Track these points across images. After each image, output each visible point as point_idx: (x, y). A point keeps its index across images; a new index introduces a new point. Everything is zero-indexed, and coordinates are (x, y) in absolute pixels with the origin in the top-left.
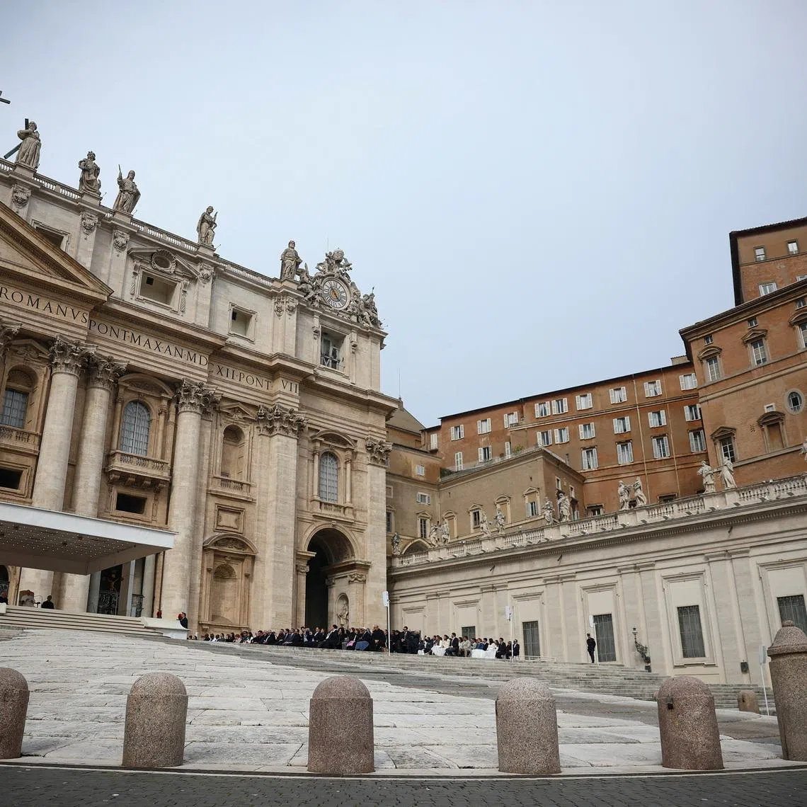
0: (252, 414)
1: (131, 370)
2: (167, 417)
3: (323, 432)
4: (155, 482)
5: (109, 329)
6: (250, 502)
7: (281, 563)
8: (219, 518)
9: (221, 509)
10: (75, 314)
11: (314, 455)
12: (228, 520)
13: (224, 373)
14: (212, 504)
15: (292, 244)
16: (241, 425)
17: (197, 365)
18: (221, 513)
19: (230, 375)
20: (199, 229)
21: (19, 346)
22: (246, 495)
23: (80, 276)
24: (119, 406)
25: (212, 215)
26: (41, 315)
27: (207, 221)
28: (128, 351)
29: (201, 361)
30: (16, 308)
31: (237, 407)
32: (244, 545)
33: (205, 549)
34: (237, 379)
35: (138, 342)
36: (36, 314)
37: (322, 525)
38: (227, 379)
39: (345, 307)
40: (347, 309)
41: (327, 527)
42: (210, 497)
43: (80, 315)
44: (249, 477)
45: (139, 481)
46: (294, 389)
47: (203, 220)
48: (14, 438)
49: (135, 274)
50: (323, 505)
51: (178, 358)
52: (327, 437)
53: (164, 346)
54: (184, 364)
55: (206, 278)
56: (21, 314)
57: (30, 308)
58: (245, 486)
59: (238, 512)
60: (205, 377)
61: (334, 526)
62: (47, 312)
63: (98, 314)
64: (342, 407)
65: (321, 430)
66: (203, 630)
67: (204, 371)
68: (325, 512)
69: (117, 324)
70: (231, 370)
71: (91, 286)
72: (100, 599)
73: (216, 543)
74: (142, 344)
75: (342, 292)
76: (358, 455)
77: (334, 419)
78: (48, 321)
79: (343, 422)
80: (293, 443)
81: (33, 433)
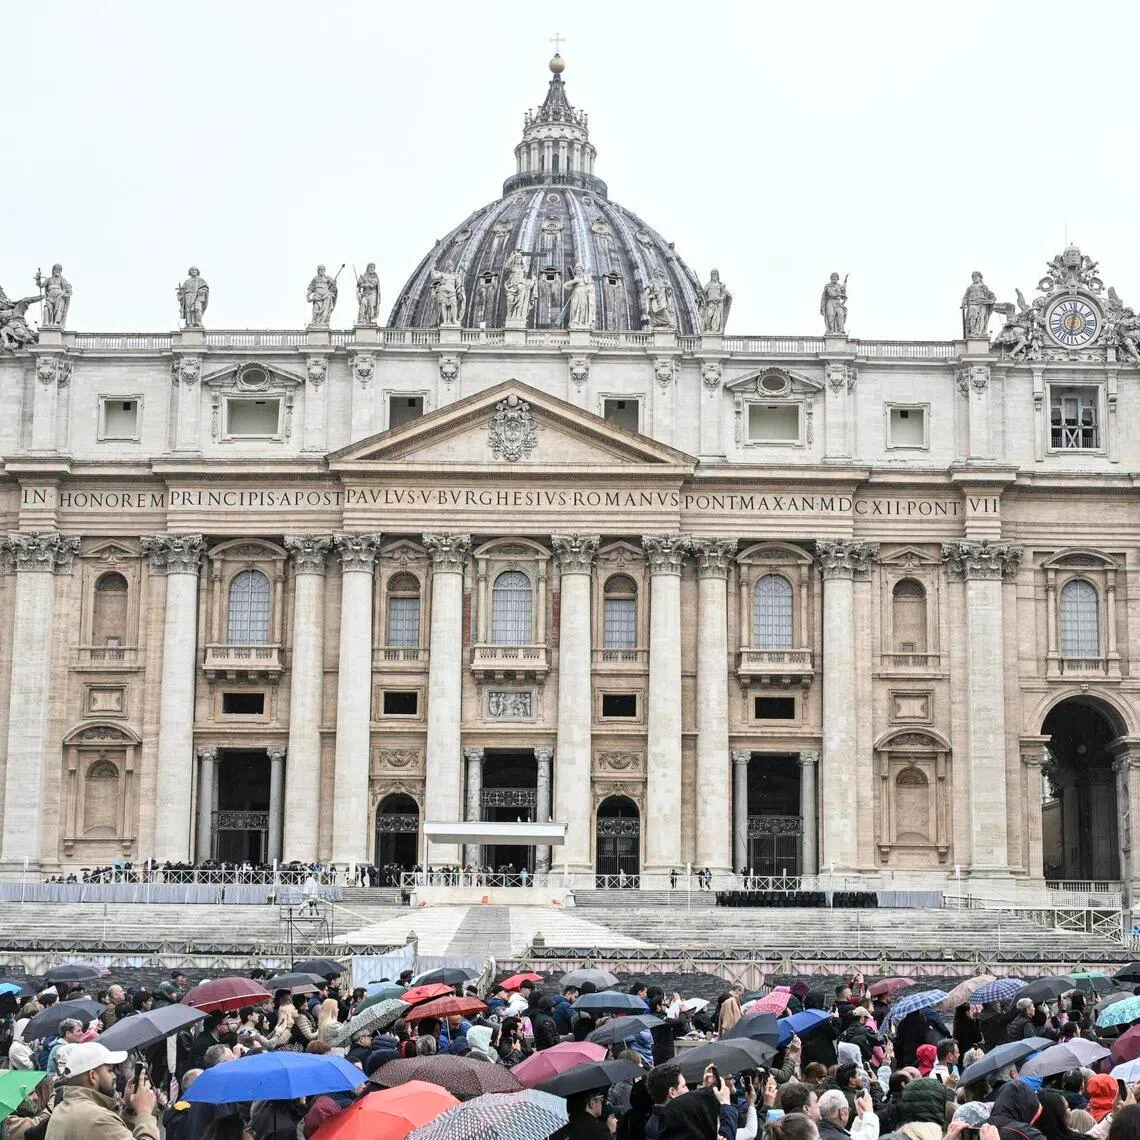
0: (933, 554)
2: (810, 588)
3: (1058, 554)
4: (796, 680)
5: (711, 501)
6: (940, 679)
7: (986, 757)
8: (894, 707)
9: (898, 695)
10: (663, 498)
11: (1047, 591)
12: (911, 708)
13: (884, 509)
14: (883, 692)
15: (977, 276)
16: (917, 574)
17: (836, 512)
18: (899, 701)
19: (893, 509)
20: (824, 310)
21: (609, 552)
22: (932, 671)
23: (657, 454)
24: (744, 589)
25: (841, 282)
26: (623, 513)
27: (833, 297)
28: (739, 521)
29: (843, 504)
30: (594, 513)
31: (908, 552)
32: (932, 740)
33: (876, 752)
34: (904, 515)
35: (750, 507)
36: (617, 513)
37: (1064, 693)
38: (889, 517)
39: (1093, 340)
40: (1097, 341)
41: (1074, 694)
42: (879, 684)
43: (669, 498)
44: (937, 645)
45: (775, 680)
46: (991, 506)
47: (827, 296)
48: (620, 659)
49: (738, 413)
50: (1065, 664)
51: (808, 511)
52: (1065, 560)
53: (786, 500)
54: (817, 517)
55: (836, 385)
56: (601, 518)
57: (611, 508)
58: (930, 659)
59: (925, 695)
60: (850, 526)
61: (1085, 691)
62: (630, 507)
63: (694, 486)
64: (1092, 506)
65: (1057, 551)
66: (883, 853)
67: (848, 518)
68: (1069, 674)
69: (719, 490)
70: (893, 502)
71: (672, 461)
72: (749, 827)
73: (891, 742)
74: (756, 506)
75: (1087, 315)
76: (1128, 575)
77: (1079, 530)
78: (632, 518)
79: (1094, 530)
80: (994, 587)
81: (640, 649)
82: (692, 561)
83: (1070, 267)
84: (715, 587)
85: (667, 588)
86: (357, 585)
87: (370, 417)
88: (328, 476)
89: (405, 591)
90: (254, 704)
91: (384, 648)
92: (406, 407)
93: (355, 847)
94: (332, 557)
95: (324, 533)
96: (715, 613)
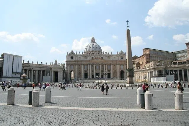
2: (110, 66)
4: (110, 70)
5: (106, 62)
11: (121, 66)
12: (115, 71)
15: (118, 52)
17: (112, 62)
23: (104, 60)
27: (111, 53)
30: (101, 63)
37: (121, 70)
42: (113, 70)
46: (118, 62)
49: (107, 58)
51: (110, 62)
55: (112, 57)
58: (116, 69)
65: (121, 64)
70: (114, 62)
74: (108, 62)
75: (122, 53)
76: (124, 65)
78: (103, 63)
79: (123, 63)
80: (118, 66)
81: (103, 68)
82: (105, 65)
83: (122, 51)
84: (106, 66)
85: (104, 66)
86: (91, 66)
87: (91, 58)
88: (89, 61)
89: (93, 66)
90: (86, 71)
91: (92, 69)
92: (93, 58)
93: (91, 77)
94: (90, 65)
95: (89, 63)
96: (106, 67)
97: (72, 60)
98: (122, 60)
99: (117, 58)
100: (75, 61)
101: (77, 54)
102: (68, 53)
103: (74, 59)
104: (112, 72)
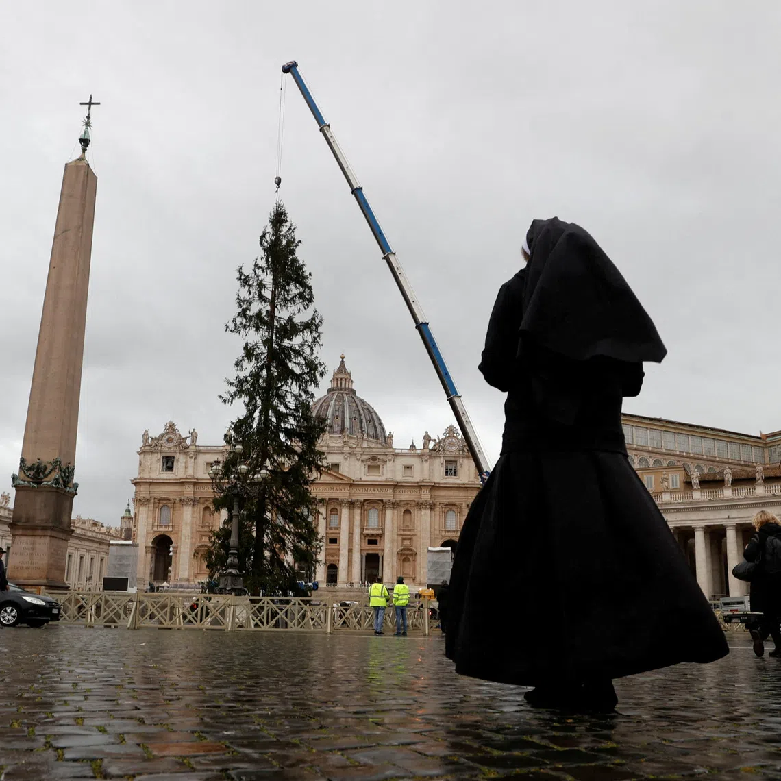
0: (413, 503)
1: (365, 500)
2: (382, 512)
4: (378, 535)
5: (357, 490)
6: (415, 535)
8: (403, 542)
9: (403, 539)
10: (345, 489)
11: (442, 513)
12: (407, 542)
13: (401, 492)
14: (400, 538)
15: (427, 432)
16: (409, 508)
17: (389, 493)
19: (404, 492)
21: (331, 502)
22: (412, 533)
23: (343, 478)
24: (365, 512)
26: (335, 493)
28: (364, 495)
29: (391, 491)
30: (327, 493)
31: (407, 503)
32: (412, 550)
33: (398, 553)
34: (406, 493)
35: (367, 491)
36: (333, 493)
37: (446, 539)
38: (403, 494)
40: (457, 449)
42: (399, 536)
44: (414, 526)
45: (373, 535)
46: (428, 491)
48: (333, 529)
49: (365, 467)
50: (446, 532)
51: (382, 492)
52: (447, 505)
53: (376, 490)
54: (384, 494)
55: (390, 460)
56: (329, 494)
57: (331, 491)
58: (412, 530)
59: (410, 539)
60: (392, 496)
61: (451, 538)
62: (336, 491)
63: (353, 486)
65: (445, 503)
67: (392, 494)
68: (447, 534)
69: (359, 487)
71: (347, 480)
73: (401, 551)
74: (369, 491)
75: (455, 442)
76: (463, 509)
77: (451, 497)
78: (337, 494)
80: (428, 512)
81: (338, 527)
85: (345, 511)
96: (357, 518)
97: (167, 476)
98: (451, 480)
99: (422, 471)
100: (182, 483)
101: (193, 441)
102: (146, 435)
103: (179, 471)
104: (387, 551)
